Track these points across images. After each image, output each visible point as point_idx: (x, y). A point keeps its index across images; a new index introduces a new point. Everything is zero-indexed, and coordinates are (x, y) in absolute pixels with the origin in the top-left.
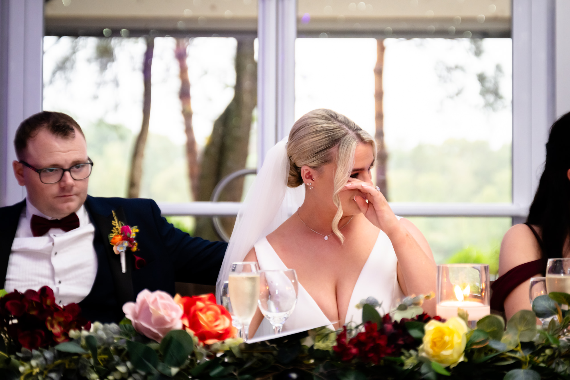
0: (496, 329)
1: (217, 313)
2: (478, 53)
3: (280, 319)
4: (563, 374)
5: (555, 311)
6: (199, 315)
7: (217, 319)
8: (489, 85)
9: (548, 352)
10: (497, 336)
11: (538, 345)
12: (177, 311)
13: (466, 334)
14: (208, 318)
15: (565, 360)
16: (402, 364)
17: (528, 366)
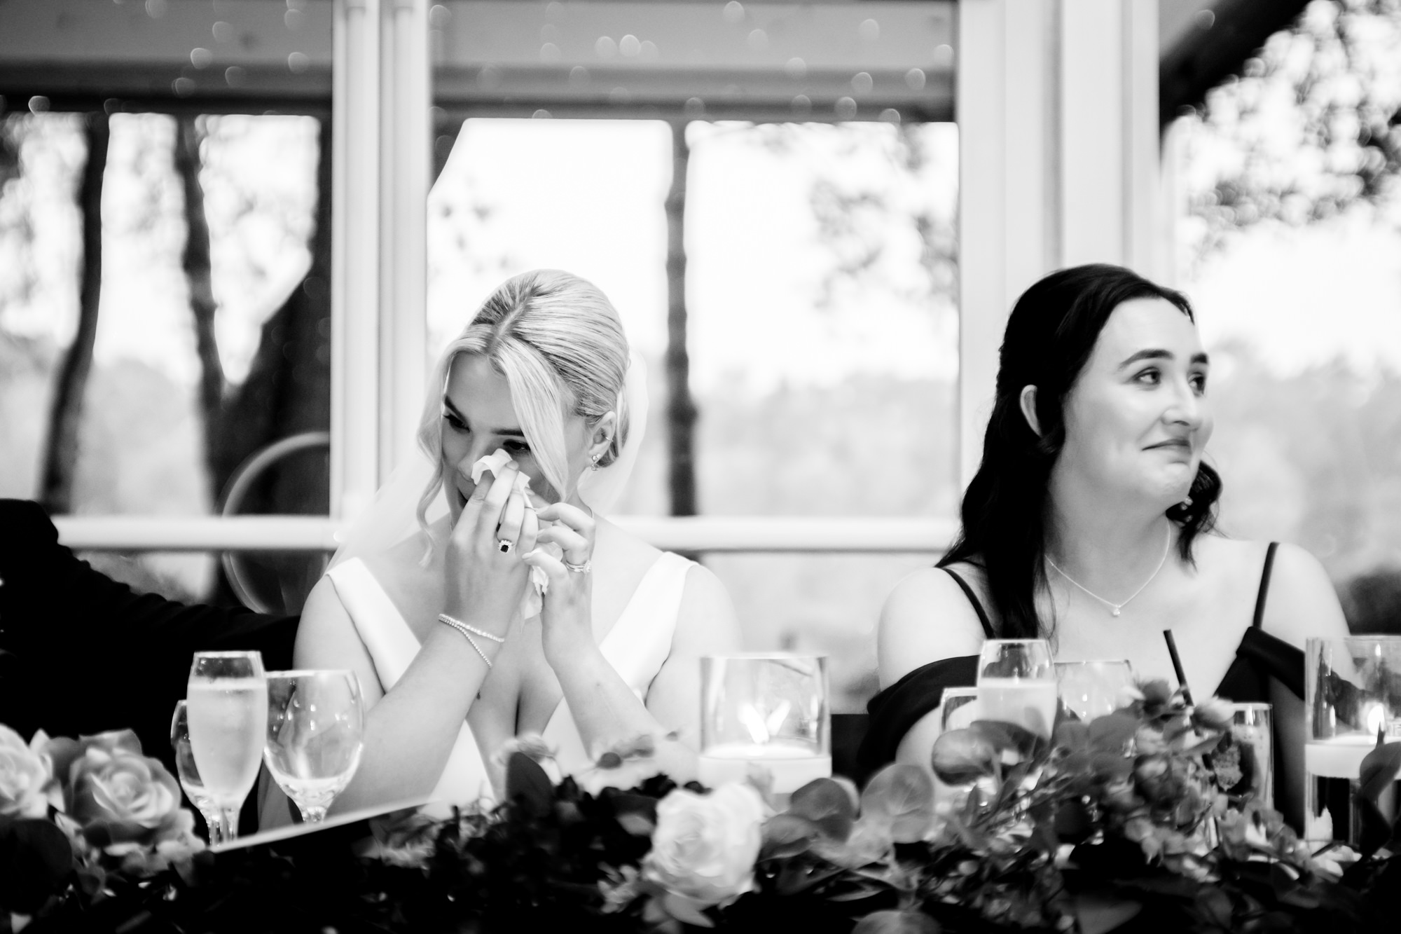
0: (835, 812)
1: (140, 776)
2: (914, 163)
3: (321, 793)
4: (1000, 920)
5: (986, 767)
6: (93, 783)
7: (139, 794)
8: (942, 241)
9: (965, 868)
10: (837, 828)
11: (939, 852)
12: (32, 771)
13: (763, 824)
14: (115, 791)
15: (1009, 889)
16: (600, 900)
17: (915, 903)
